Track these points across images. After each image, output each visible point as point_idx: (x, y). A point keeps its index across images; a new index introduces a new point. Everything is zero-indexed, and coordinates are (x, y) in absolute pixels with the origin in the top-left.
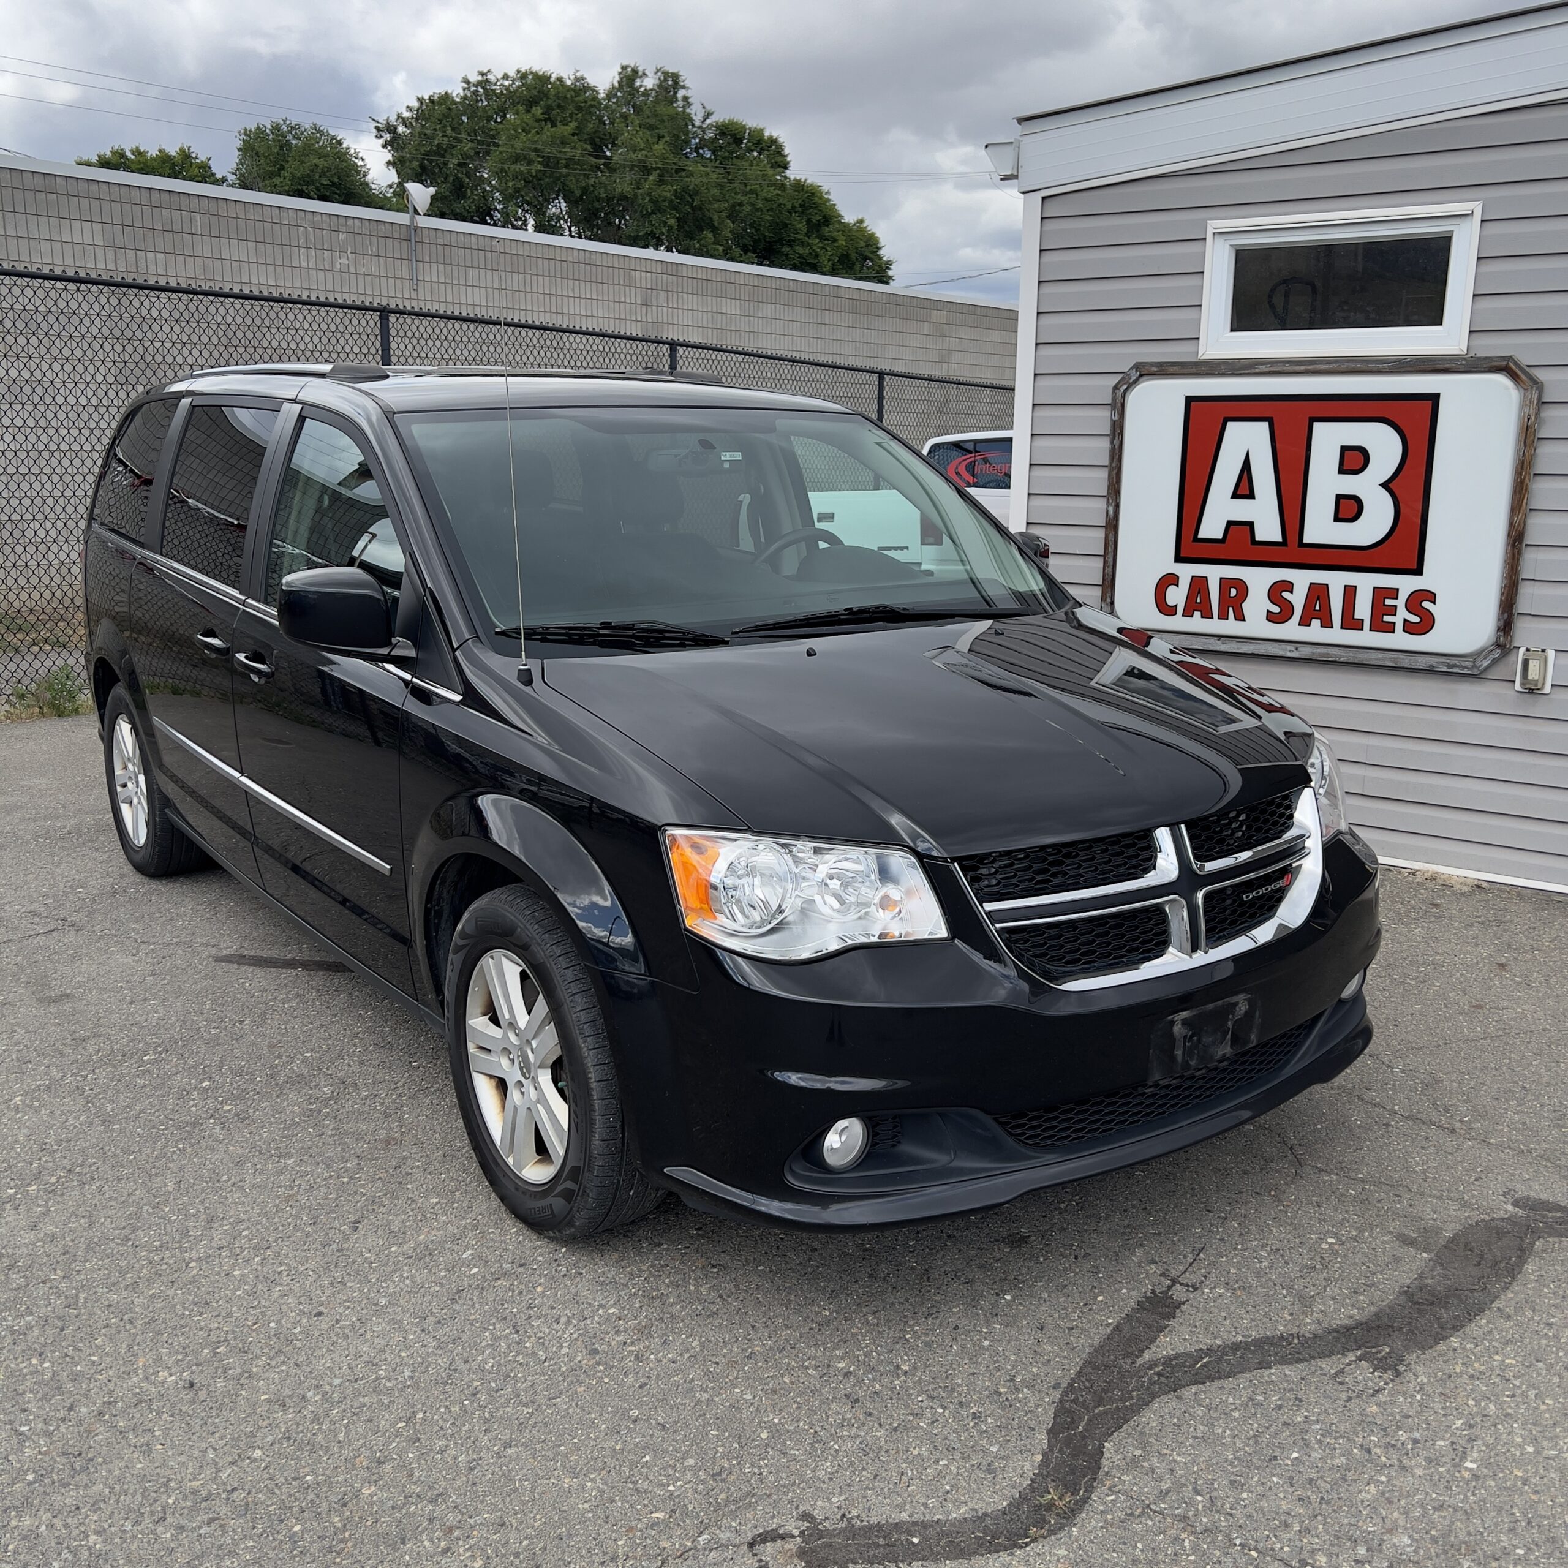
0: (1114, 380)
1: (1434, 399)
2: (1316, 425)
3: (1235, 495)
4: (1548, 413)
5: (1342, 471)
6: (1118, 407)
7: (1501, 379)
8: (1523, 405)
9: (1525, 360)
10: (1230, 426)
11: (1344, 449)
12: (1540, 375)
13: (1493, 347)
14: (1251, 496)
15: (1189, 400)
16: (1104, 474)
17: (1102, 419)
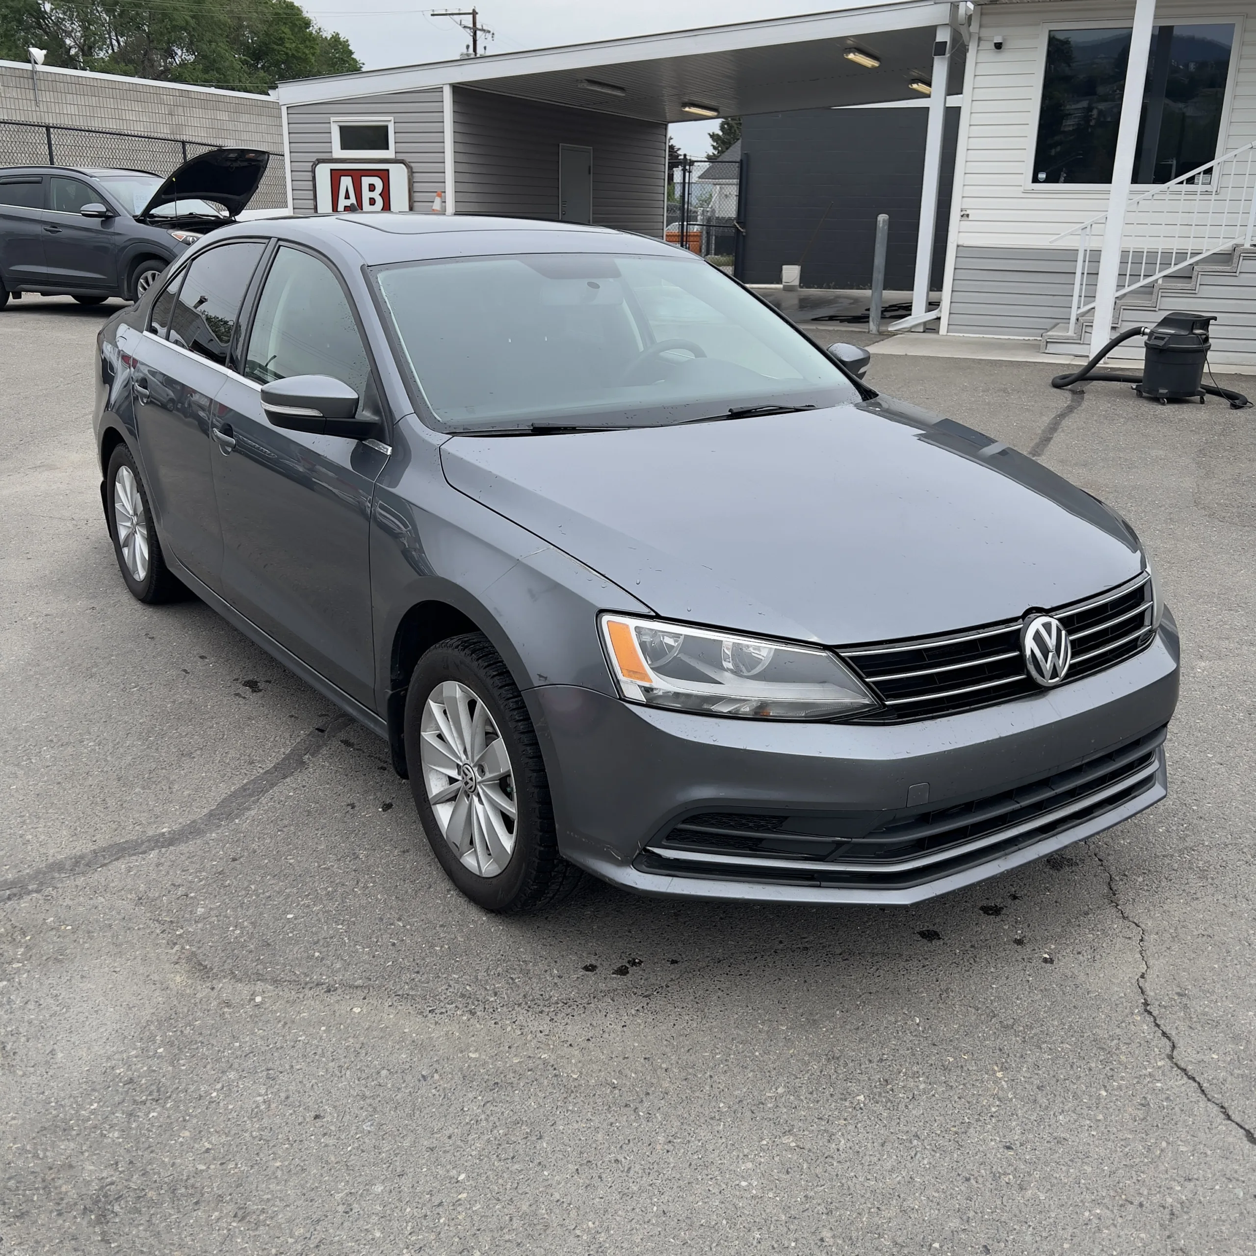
0: (312, 164)
1: (388, 170)
2: (363, 178)
3: (346, 198)
4: (416, 175)
5: (370, 191)
6: (313, 172)
7: (402, 165)
8: (408, 172)
9: (408, 160)
10: (342, 178)
11: (370, 185)
12: (412, 165)
13: (400, 156)
14: (349, 198)
15: (331, 170)
16: (312, 192)
17: (309, 175)
